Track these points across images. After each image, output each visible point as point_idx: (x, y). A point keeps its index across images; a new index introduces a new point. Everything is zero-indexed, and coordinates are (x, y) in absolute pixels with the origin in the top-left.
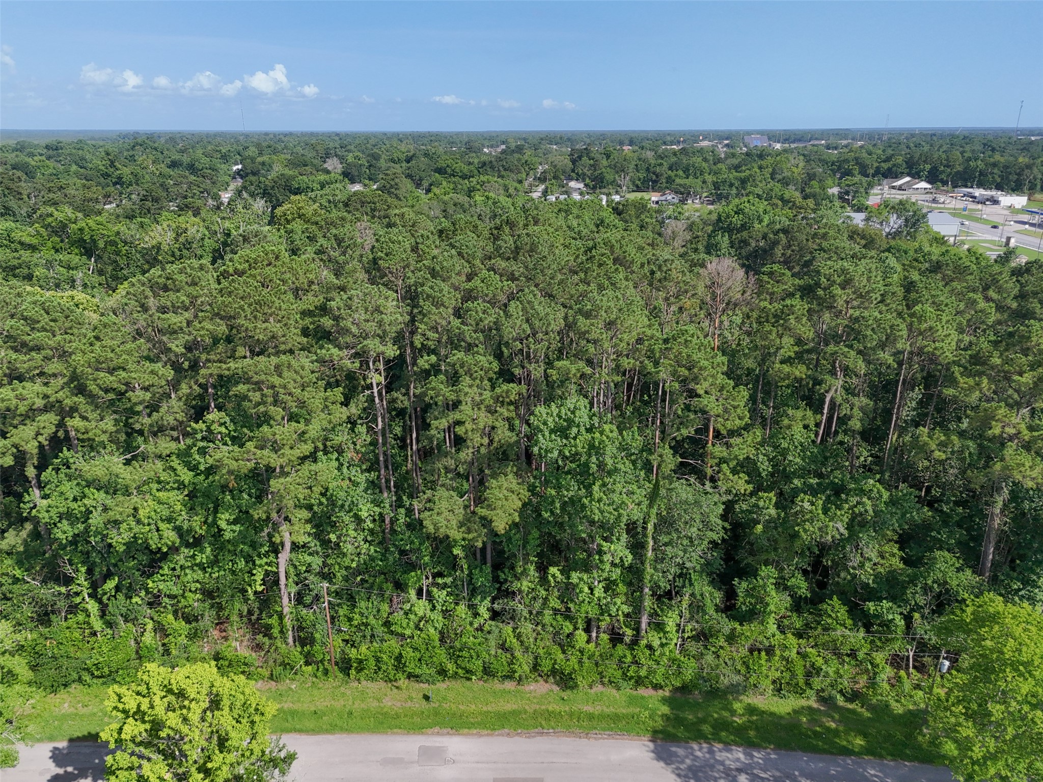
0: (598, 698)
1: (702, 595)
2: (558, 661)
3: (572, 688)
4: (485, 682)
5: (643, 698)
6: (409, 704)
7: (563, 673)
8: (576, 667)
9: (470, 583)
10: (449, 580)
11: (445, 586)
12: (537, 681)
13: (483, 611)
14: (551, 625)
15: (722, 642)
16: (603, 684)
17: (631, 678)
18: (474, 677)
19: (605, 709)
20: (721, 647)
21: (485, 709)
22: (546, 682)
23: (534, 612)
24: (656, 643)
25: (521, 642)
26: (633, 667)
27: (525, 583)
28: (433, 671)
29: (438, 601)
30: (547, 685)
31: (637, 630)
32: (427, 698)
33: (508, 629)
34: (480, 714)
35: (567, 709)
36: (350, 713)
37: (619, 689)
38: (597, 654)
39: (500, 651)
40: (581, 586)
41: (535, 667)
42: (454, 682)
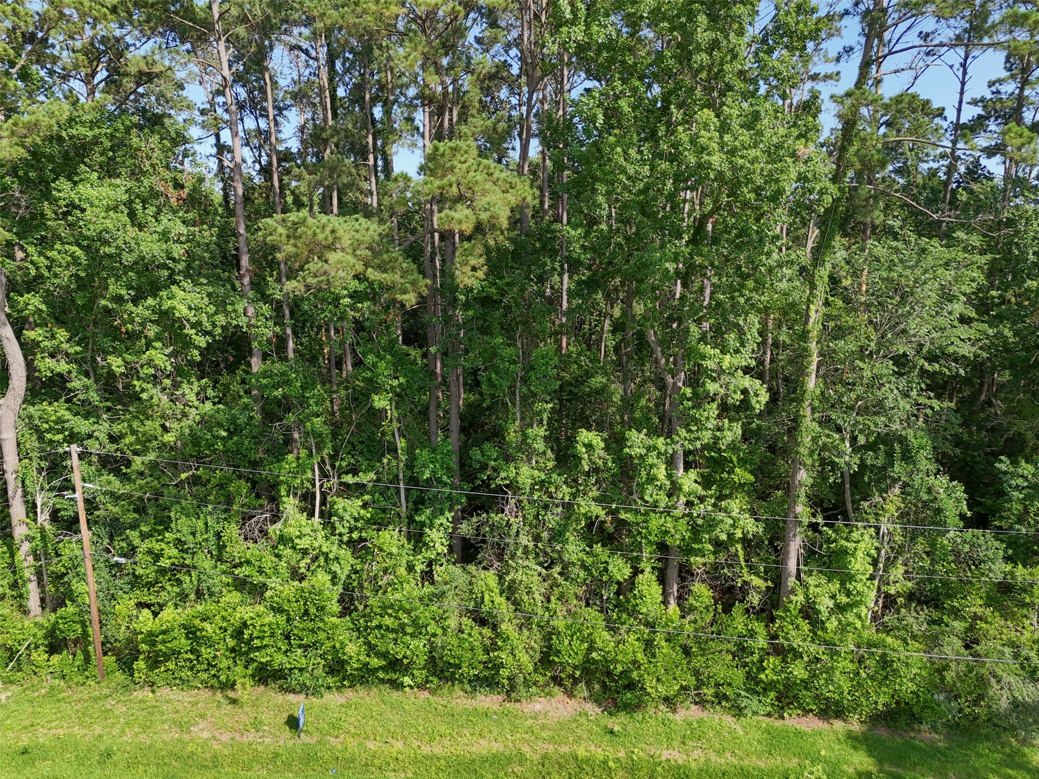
0: (694, 733)
1: (929, 490)
2: (599, 644)
3: (631, 708)
4: (433, 692)
5: (799, 734)
6: (251, 736)
7: (609, 674)
8: (640, 656)
9: (413, 480)
10: (367, 478)
11: (360, 488)
12: (549, 694)
13: (438, 539)
14: (584, 567)
15: (975, 605)
16: (701, 702)
17: (770, 686)
18: (407, 680)
19: (713, 757)
20: (976, 617)
21: (426, 750)
22: (570, 694)
23: (545, 535)
24: (825, 604)
25: (516, 603)
26: (773, 661)
27: (525, 470)
28: (316, 663)
29: (341, 519)
30: (573, 703)
31: (777, 577)
32: (293, 723)
33: (490, 576)
34: (415, 761)
35: (621, 754)
36: (108, 754)
37: (738, 712)
38: (689, 629)
39: (467, 622)
40: (650, 461)
41: (546, 660)
42: (361, 691)
